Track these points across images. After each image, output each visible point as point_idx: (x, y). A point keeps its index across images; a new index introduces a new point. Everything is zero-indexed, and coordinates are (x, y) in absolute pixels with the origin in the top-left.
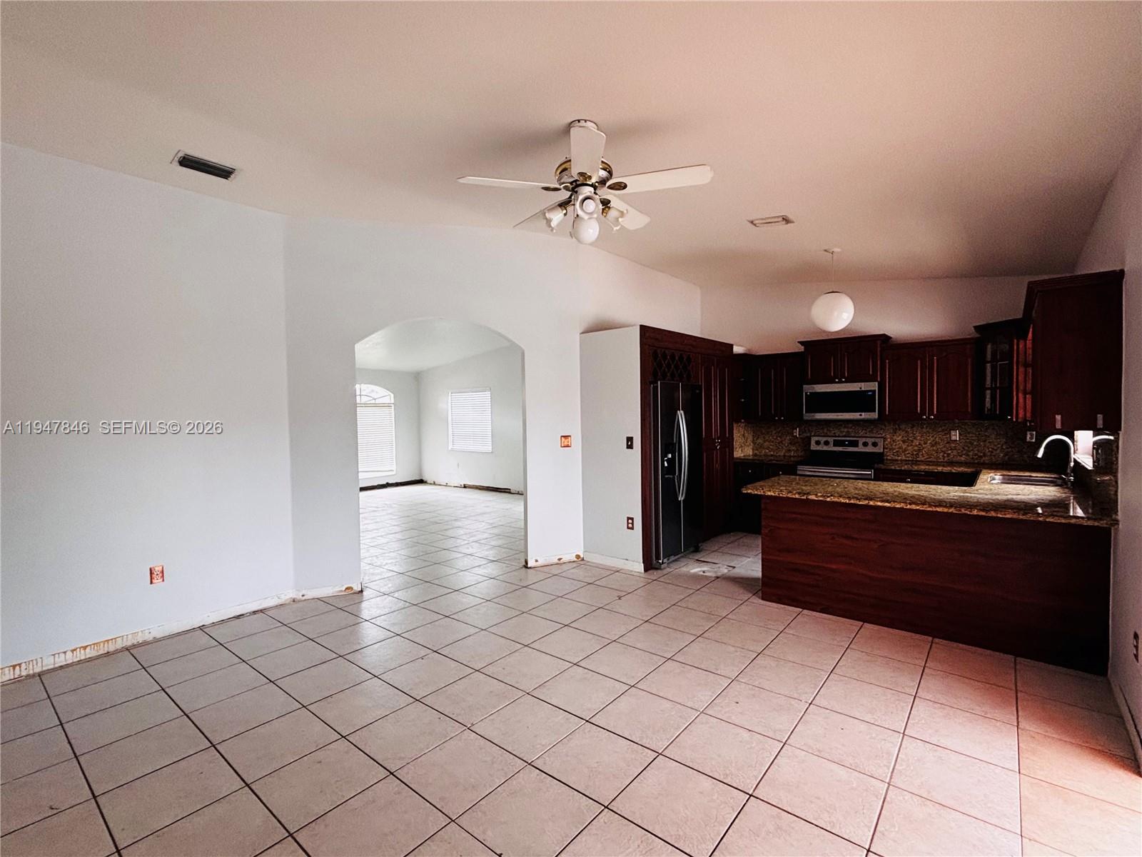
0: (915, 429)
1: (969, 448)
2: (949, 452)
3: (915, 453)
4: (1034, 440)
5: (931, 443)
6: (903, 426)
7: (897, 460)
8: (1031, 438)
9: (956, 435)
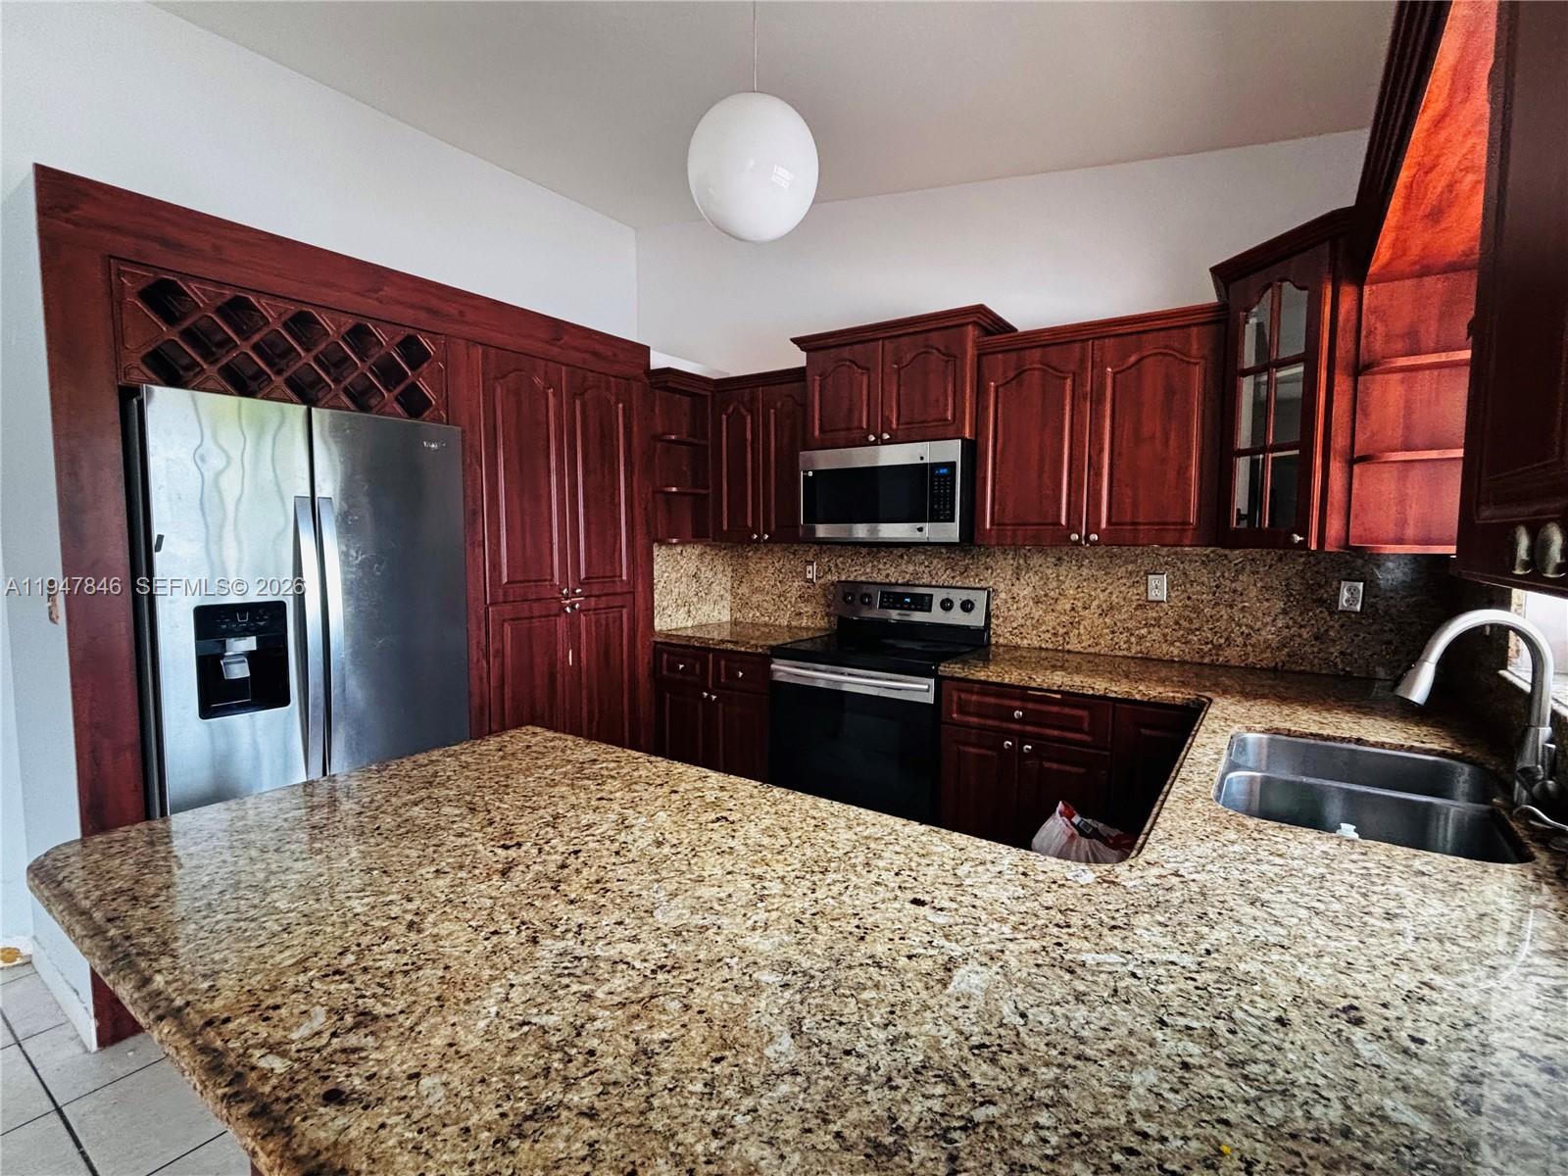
0: (1063, 570)
1: (1191, 621)
2: (1144, 631)
3: (1061, 631)
4: (1358, 608)
5: (1099, 606)
6: (1036, 560)
7: (1017, 647)
8: (1351, 601)
9: (1158, 587)
